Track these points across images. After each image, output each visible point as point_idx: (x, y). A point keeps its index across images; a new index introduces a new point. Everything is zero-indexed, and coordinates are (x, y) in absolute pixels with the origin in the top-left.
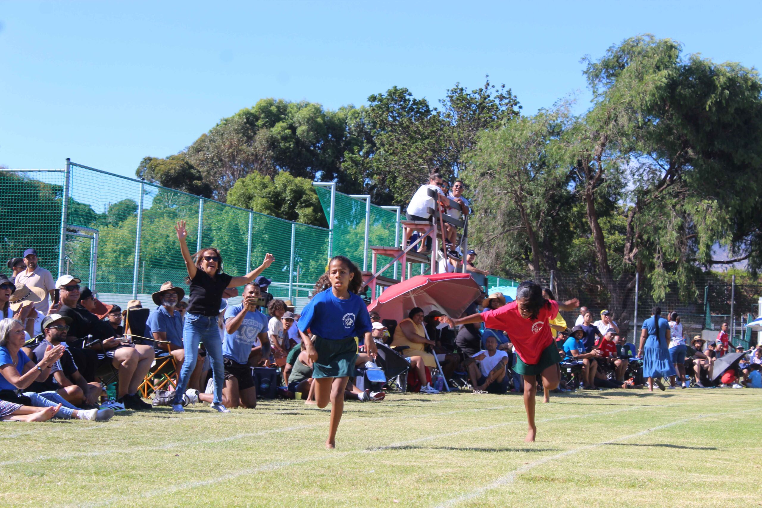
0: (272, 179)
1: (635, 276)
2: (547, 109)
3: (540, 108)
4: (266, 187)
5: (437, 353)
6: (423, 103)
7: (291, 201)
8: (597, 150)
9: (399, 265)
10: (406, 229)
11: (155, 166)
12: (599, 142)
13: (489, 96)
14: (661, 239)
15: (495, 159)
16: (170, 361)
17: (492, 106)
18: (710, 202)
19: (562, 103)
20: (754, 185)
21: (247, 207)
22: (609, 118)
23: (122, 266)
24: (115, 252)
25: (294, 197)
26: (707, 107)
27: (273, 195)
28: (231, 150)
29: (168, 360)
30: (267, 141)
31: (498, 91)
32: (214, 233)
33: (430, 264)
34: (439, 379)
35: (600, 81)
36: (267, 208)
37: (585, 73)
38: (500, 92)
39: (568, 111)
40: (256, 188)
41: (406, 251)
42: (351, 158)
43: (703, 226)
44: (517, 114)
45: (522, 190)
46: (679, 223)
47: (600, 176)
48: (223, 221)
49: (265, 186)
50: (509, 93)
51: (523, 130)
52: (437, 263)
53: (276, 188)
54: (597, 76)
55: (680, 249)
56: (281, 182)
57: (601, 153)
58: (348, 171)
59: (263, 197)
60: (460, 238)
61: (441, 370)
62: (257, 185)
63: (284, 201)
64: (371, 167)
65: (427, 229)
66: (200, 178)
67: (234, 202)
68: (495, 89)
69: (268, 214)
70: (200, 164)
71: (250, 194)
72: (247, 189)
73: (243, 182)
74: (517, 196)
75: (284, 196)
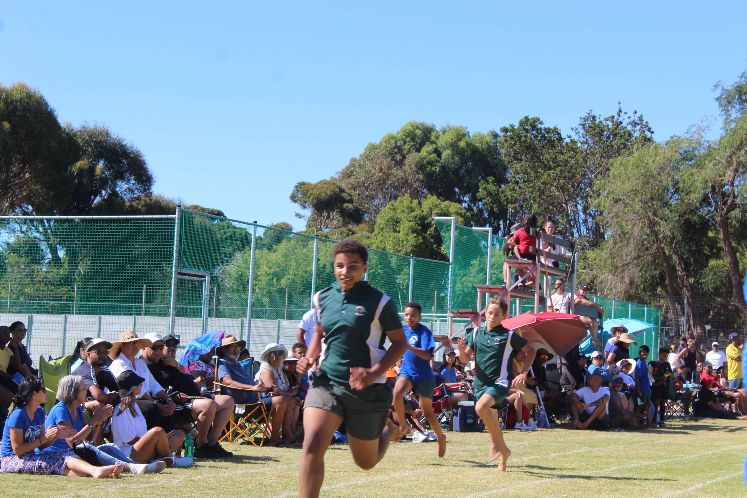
0: (420, 203)
2: (679, 135)
3: (672, 135)
4: (414, 211)
5: (540, 390)
6: (556, 131)
8: (729, 176)
10: (510, 267)
11: (308, 191)
12: (731, 168)
13: (621, 123)
15: (628, 186)
16: (259, 409)
17: (624, 133)
19: (695, 130)
21: (395, 231)
22: (741, 144)
23: (274, 289)
24: (268, 275)
27: (419, 219)
28: (381, 174)
30: (416, 166)
31: (630, 117)
34: (541, 416)
35: (732, 107)
36: (414, 231)
37: (717, 99)
38: (632, 119)
39: (702, 137)
40: (403, 211)
41: (509, 290)
42: (486, 188)
44: (649, 140)
45: (655, 214)
47: (733, 201)
49: (412, 210)
50: (641, 119)
51: (655, 157)
52: (543, 299)
53: (423, 212)
54: (729, 103)
56: (427, 207)
57: (734, 179)
58: (484, 201)
59: (410, 221)
60: (567, 274)
61: (543, 407)
62: (405, 209)
63: (429, 225)
64: (505, 196)
65: (530, 267)
66: (351, 201)
67: (382, 226)
68: (627, 116)
69: (415, 237)
70: (351, 188)
71: (397, 218)
72: (395, 212)
73: (393, 205)
74: (650, 221)
75: (429, 220)
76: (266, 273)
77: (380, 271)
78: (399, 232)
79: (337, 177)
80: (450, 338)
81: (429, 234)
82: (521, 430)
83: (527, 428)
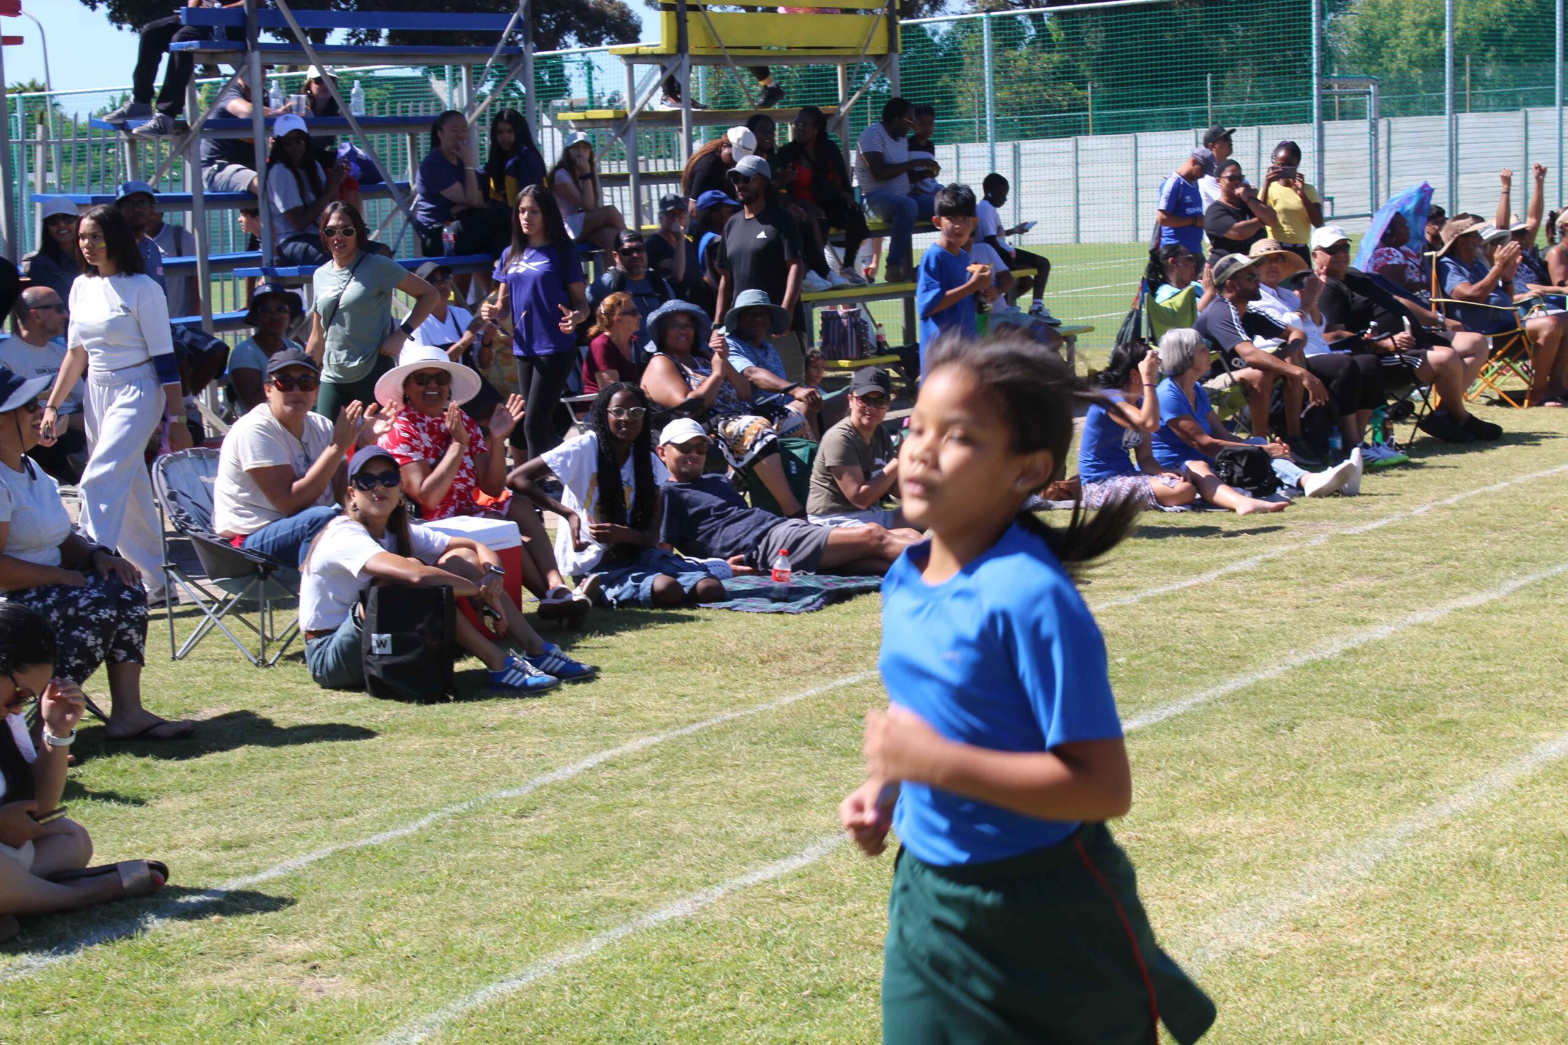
23: (1431, 50)
24: (1416, 25)
76: (1414, 23)
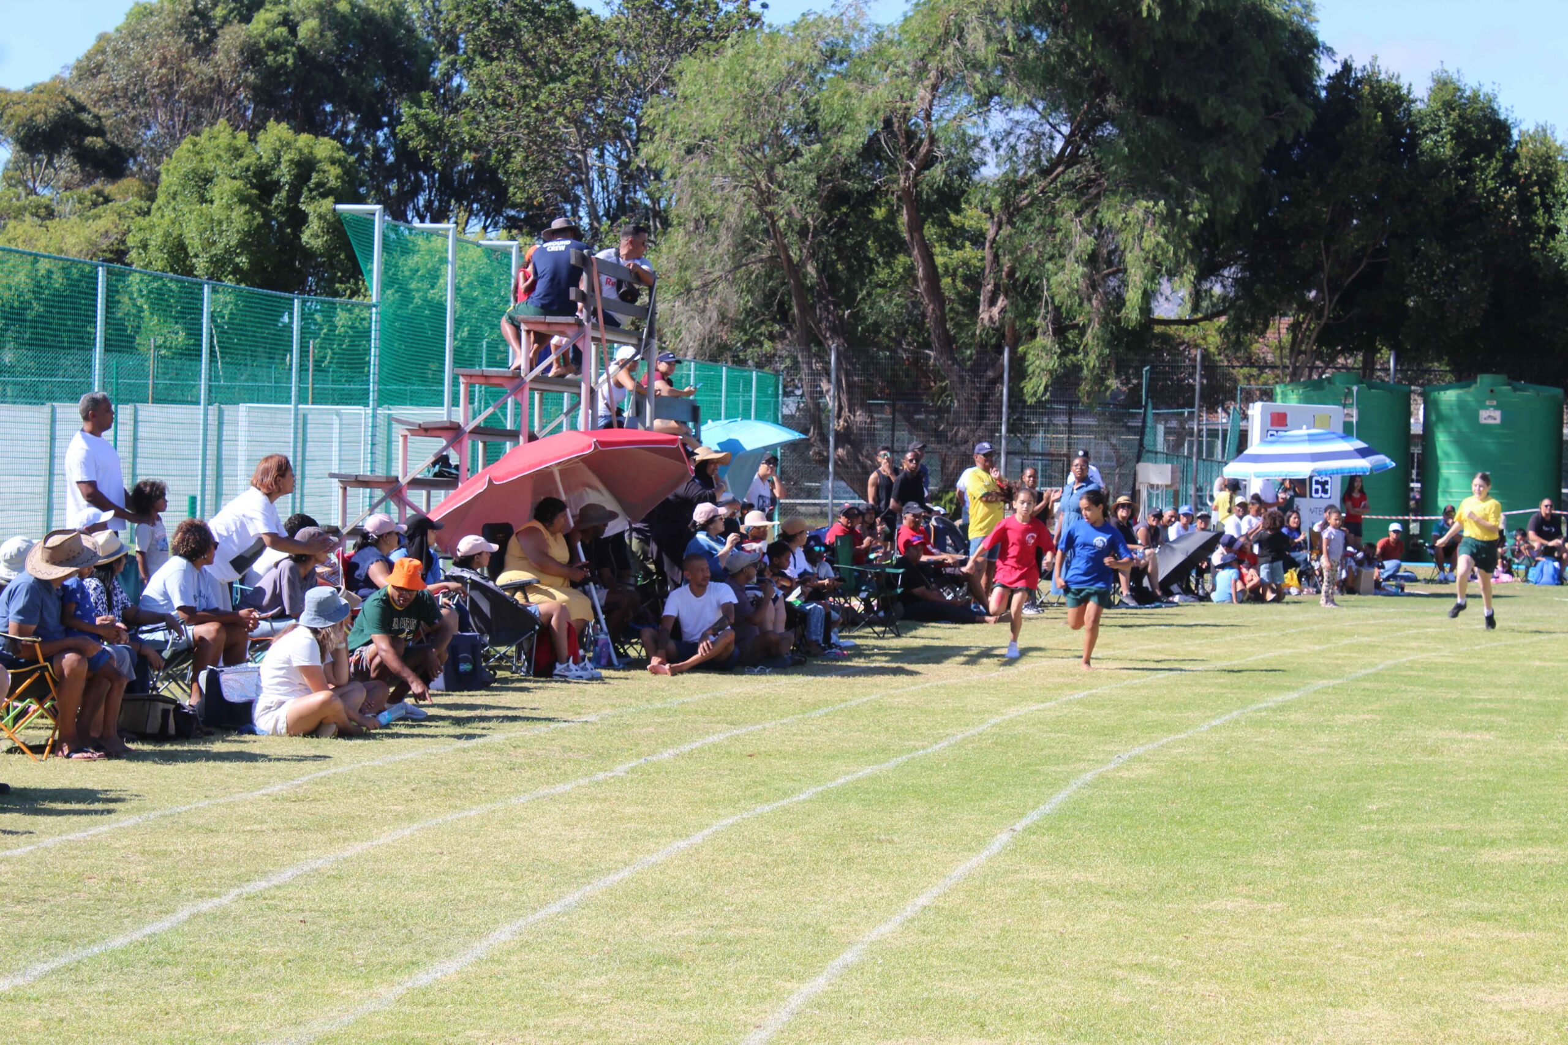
0: (252, 140)
1: (1002, 353)
2: (820, 12)
3: (804, 10)
4: (241, 156)
5: (597, 589)
7: (291, 185)
8: (922, 99)
9: (518, 405)
10: (528, 332)
11: (5, 108)
12: (926, 83)
14: (1053, 280)
15: (713, 119)
16: (42, 678)
17: (706, 3)
18: (1151, 204)
20: (1239, 169)
21: (203, 200)
22: (947, 33)
25: (296, 176)
26: (1144, 8)
27: (255, 174)
28: (164, 71)
29: (36, 675)
30: (242, 52)
32: (133, 254)
33: (579, 395)
34: (600, 643)
36: (243, 200)
39: (863, 14)
40: (219, 156)
41: (529, 378)
42: (415, 116)
43: (1137, 251)
44: (755, 19)
45: (771, 179)
46: (1090, 248)
47: (930, 150)
48: (152, 227)
49: (238, 154)
51: (770, 57)
52: (593, 393)
53: (260, 157)
55: (1090, 300)
56: (269, 146)
57: (930, 104)
58: (411, 144)
59: (235, 178)
61: (603, 624)
62: (222, 153)
63: (276, 186)
64: (457, 133)
65: (571, 332)
66: (100, 132)
67: (174, 188)
69: (246, 213)
70: (100, 100)
71: (207, 171)
72: (202, 160)
73: (195, 144)
74: (761, 192)
75: (276, 174)
77: (173, 286)
78: (212, 202)
79: (66, 75)
80: (403, 481)
81: (276, 207)
82: (565, 679)
83: (579, 673)
